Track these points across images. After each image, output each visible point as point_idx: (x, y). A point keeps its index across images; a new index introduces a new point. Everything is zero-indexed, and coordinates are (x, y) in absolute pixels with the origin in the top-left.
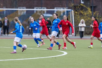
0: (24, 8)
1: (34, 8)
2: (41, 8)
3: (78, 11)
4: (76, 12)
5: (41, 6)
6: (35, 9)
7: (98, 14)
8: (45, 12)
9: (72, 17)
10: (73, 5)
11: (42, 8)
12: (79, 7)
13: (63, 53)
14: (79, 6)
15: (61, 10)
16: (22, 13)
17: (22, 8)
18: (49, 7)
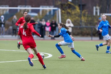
0: (7, 7)
1: (17, 7)
2: (24, 6)
3: (65, 9)
4: (63, 11)
5: (25, 4)
6: (19, 8)
7: (87, 13)
8: (30, 11)
9: (59, 16)
10: (59, 3)
11: (27, 6)
12: (66, 6)
13: (48, 55)
14: (66, 4)
15: (47, 8)
16: (5, 12)
17: (4, 6)
18: (34, 6)
